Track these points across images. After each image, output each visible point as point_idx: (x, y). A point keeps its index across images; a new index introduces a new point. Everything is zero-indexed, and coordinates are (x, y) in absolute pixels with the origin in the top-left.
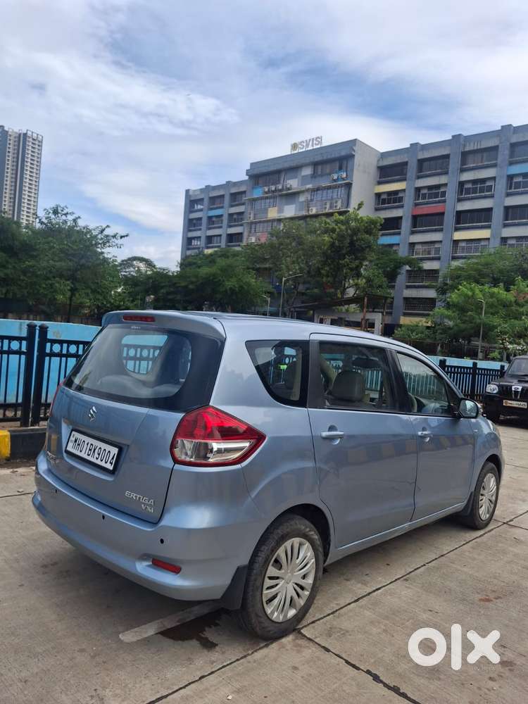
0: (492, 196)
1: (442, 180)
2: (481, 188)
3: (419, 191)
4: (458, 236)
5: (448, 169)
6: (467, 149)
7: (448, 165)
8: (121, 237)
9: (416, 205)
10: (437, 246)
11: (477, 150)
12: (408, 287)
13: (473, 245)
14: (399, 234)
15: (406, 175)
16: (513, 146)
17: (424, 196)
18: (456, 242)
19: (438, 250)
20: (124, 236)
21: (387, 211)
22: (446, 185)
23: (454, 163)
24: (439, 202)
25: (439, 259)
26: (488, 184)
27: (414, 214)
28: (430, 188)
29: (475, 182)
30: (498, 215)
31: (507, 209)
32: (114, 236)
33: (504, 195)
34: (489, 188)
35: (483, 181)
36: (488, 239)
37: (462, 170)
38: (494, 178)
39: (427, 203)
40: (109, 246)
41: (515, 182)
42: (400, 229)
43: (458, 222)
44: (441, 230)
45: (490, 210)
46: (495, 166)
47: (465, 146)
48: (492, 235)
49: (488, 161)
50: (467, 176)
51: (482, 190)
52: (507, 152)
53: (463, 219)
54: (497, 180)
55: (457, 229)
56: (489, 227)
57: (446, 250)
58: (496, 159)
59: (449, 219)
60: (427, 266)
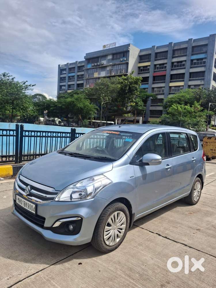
0: (185, 68)
1: (165, 61)
2: (180, 65)
3: (156, 66)
4: (171, 84)
5: (167, 56)
6: (175, 48)
7: (167, 55)
8: (33, 86)
9: (155, 72)
10: (163, 89)
11: (179, 49)
12: (151, 106)
13: (177, 88)
14: (148, 84)
15: (150, 59)
16: (193, 47)
17: (158, 68)
18: (170, 87)
19: (163, 91)
20: (34, 85)
21: (143, 74)
22: (166, 63)
23: (170, 55)
24: (164, 71)
25: (163, 94)
26: (183, 63)
27: (154, 75)
28: (160, 65)
29: (178, 62)
30: (187, 76)
31: (191, 73)
32: (30, 86)
33: (189, 67)
34: (184, 65)
35: (181, 62)
36: (183, 86)
37: (173, 57)
38: (185, 61)
39: (159, 71)
40: (28, 90)
41: (194, 62)
42: (148, 82)
43: (171, 79)
44: (165, 82)
45: (184, 74)
46: (186, 56)
47: (174, 47)
48: (184, 84)
49: (183, 54)
50: (175, 60)
51: (181, 66)
52: (191, 50)
53: (173, 78)
54: (187, 61)
55: (171, 82)
56: (183, 81)
57: (166, 90)
58: (187, 53)
59: (168, 78)
60: (159, 97)
